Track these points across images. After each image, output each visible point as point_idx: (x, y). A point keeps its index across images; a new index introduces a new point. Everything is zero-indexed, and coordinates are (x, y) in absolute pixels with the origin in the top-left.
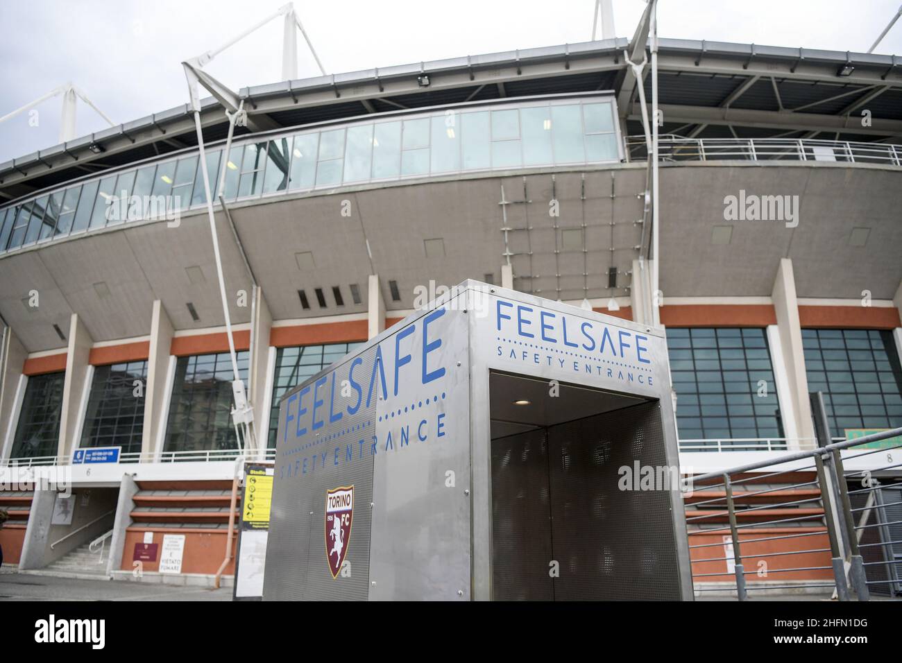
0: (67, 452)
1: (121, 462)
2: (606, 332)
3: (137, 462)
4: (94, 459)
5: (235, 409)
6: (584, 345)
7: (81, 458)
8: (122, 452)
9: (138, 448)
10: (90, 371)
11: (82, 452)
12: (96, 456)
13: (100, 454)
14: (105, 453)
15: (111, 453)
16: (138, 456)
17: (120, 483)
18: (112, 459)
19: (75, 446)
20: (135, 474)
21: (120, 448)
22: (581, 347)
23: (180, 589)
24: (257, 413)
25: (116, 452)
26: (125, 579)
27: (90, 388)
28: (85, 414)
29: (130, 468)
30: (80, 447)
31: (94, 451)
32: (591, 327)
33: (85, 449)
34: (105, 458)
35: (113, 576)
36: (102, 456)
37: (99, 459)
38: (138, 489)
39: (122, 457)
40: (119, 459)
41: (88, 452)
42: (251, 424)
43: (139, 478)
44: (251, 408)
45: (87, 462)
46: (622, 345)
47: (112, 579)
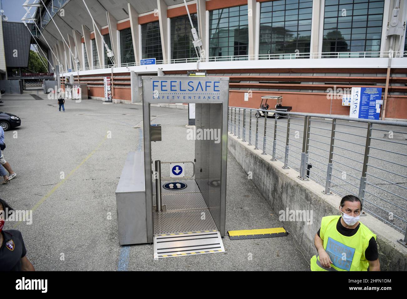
0: (138, 61)
1: (156, 64)
2: (200, 83)
3: (162, 63)
4: (147, 63)
5: (194, 41)
6: (189, 90)
7: (143, 63)
8: (156, 60)
9: (162, 58)
10: (140, 27)
11: (143, 60)
12: (148, 62)
13: (149, 61)
14: (151, 61)
15: (153, 61)
16: (162, 61)
17: (157, 72)
18: (153, 63)
19: (140, 58)
20: (162, 69)
21: (155, 58)
22: (187, 90)
23: (182, 110)
24: (203, 42)
25: (154, 60)
26: (164, 106)
27: (141, 34)
28: (141, 45)
29: (160, 66)
30: (142, 59)
31: (147, 60)
32: (193, 82)
33: (144, 59)
34: (151, 63)
35: (160, 105)
36: (150, 62)
37: (149, 63)
38: (164, 74)
39: (156, 62)
40: (156, 63)
41: (145, 60)
42: (201, 47)
43: (164, 70)
44: (200, 40)
45: (145, 64)
46: (206, 86)
47: (160, 106)
